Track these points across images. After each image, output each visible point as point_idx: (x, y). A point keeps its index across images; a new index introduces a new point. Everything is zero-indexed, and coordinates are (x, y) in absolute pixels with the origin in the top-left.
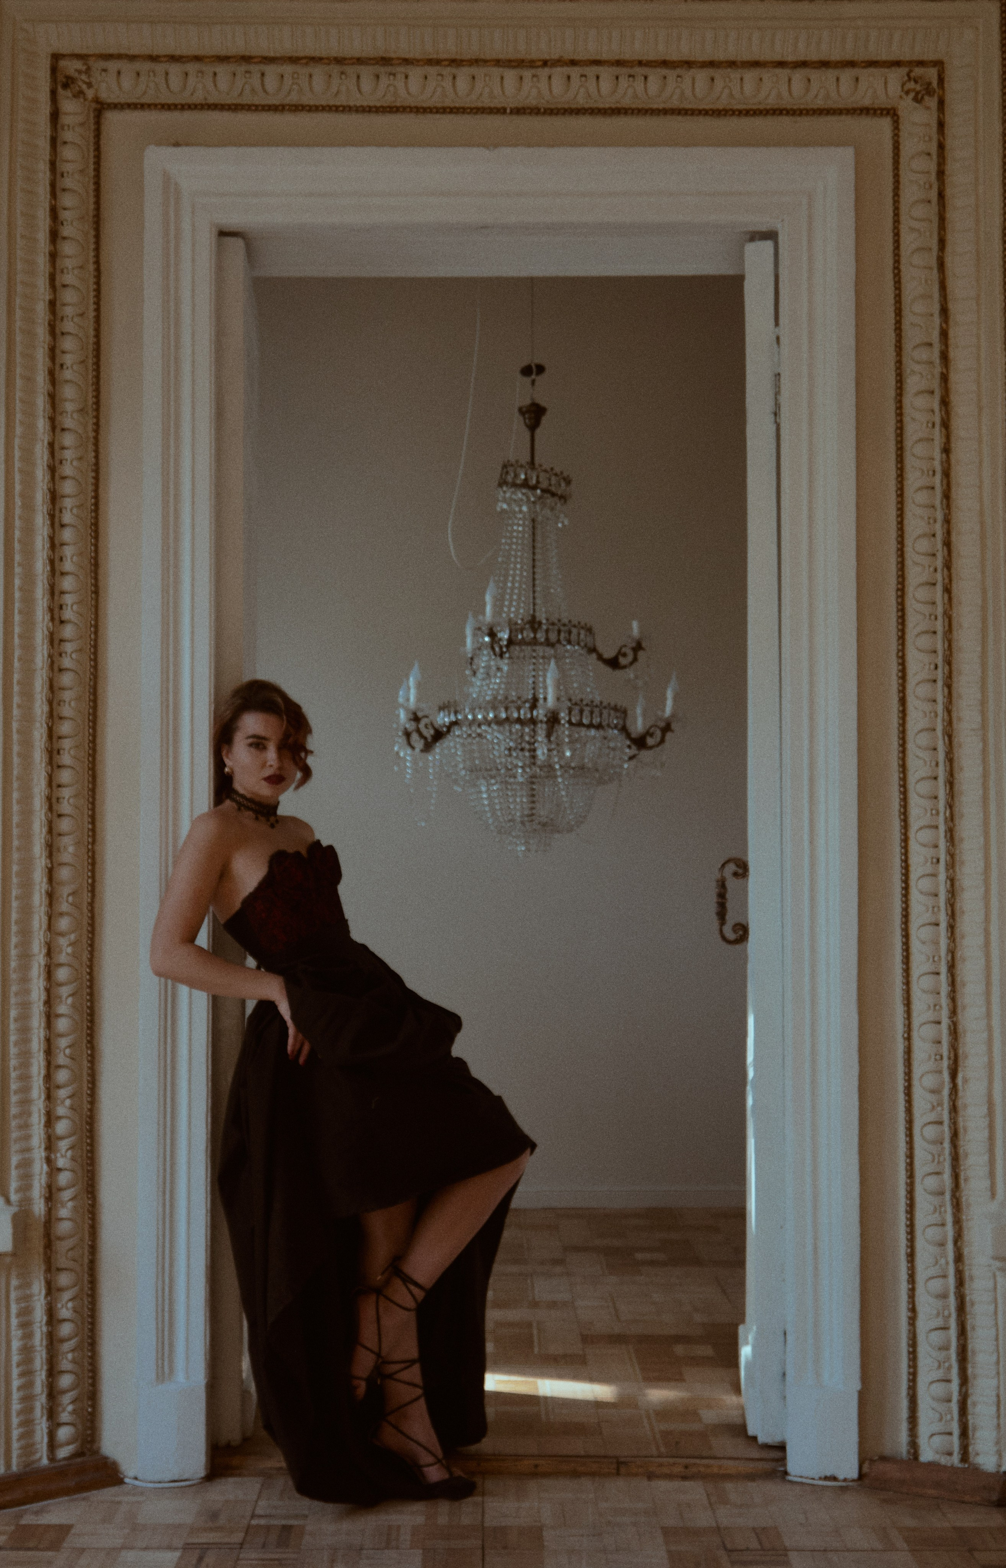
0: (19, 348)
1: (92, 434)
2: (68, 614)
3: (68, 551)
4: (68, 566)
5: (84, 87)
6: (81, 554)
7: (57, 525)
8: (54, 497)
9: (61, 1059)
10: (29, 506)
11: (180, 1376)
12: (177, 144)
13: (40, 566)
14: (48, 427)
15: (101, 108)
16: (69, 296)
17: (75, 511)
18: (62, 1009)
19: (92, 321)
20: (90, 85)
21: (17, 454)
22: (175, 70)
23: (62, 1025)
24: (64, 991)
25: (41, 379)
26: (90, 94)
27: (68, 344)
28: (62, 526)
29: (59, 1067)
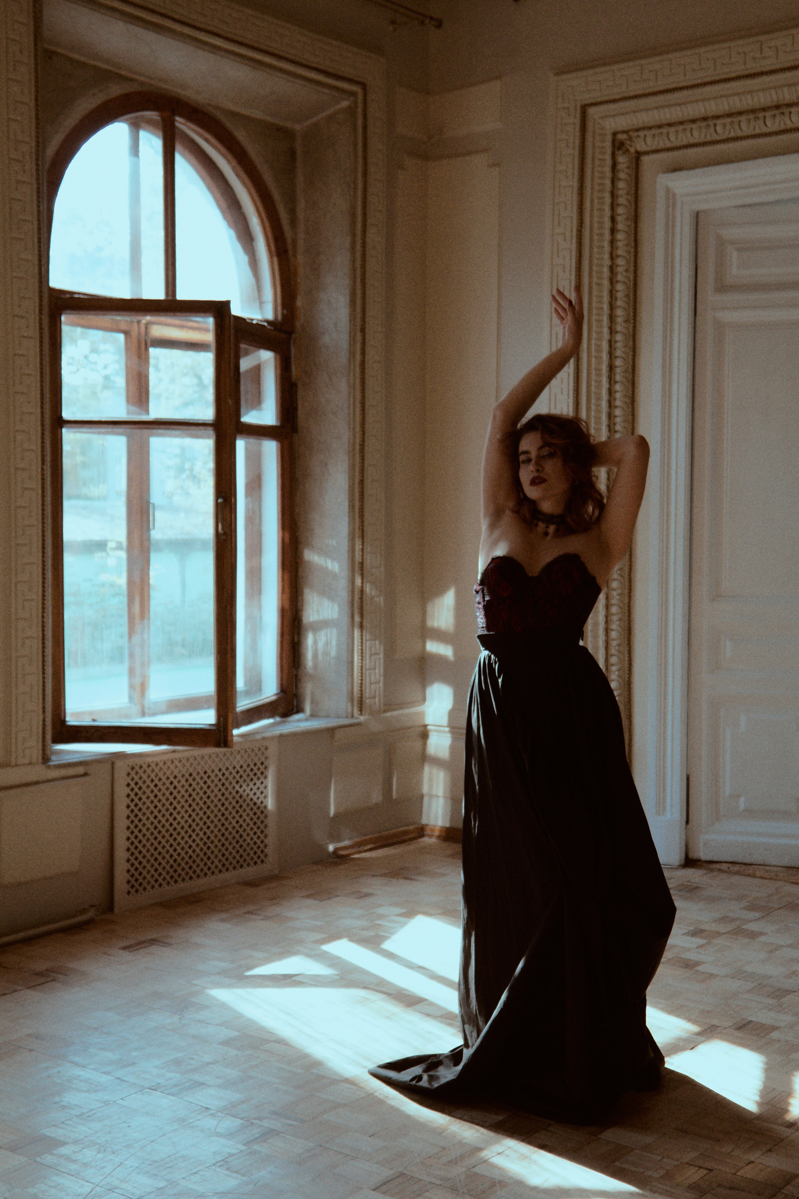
0: (595, 293)
1: (631, 332)
2: (618, 428)
3: (618, 395)
4: (618, 403)
5: (628, 147)
6: (625, 396)
7: (612, 382)
8: (611, 368)
9: (613, 651)
10: (599, 375)
11: (668, 815)
12: (674, 170)
13: (604, 404)
14: (609, 332)
15: (639, 155)
16: (620, 262)
17: (622, 374)
18: (614, 626)
19: (632, 271)
20: (631, 146)
21: (593, 348)
22: (672, 130)
23: (613, 634)
24: (615, 618)
25: (606, 306)
26: (632, 150)
27: (619, 287)
28: (616, 382)
29: (612, 655)
